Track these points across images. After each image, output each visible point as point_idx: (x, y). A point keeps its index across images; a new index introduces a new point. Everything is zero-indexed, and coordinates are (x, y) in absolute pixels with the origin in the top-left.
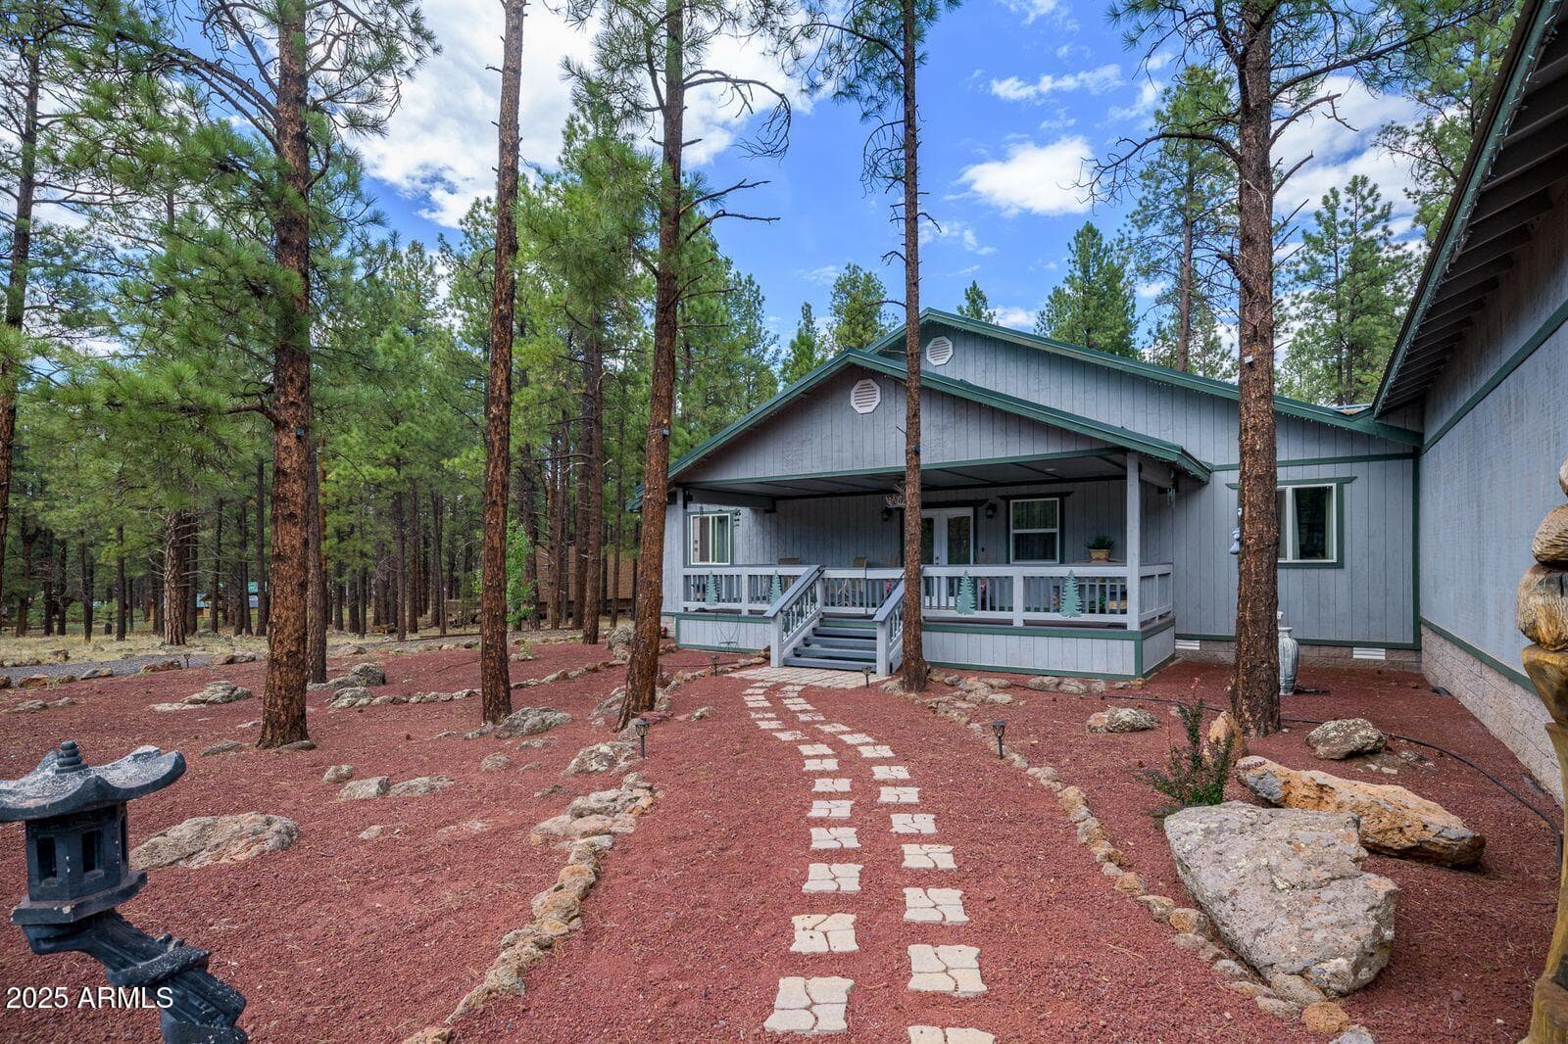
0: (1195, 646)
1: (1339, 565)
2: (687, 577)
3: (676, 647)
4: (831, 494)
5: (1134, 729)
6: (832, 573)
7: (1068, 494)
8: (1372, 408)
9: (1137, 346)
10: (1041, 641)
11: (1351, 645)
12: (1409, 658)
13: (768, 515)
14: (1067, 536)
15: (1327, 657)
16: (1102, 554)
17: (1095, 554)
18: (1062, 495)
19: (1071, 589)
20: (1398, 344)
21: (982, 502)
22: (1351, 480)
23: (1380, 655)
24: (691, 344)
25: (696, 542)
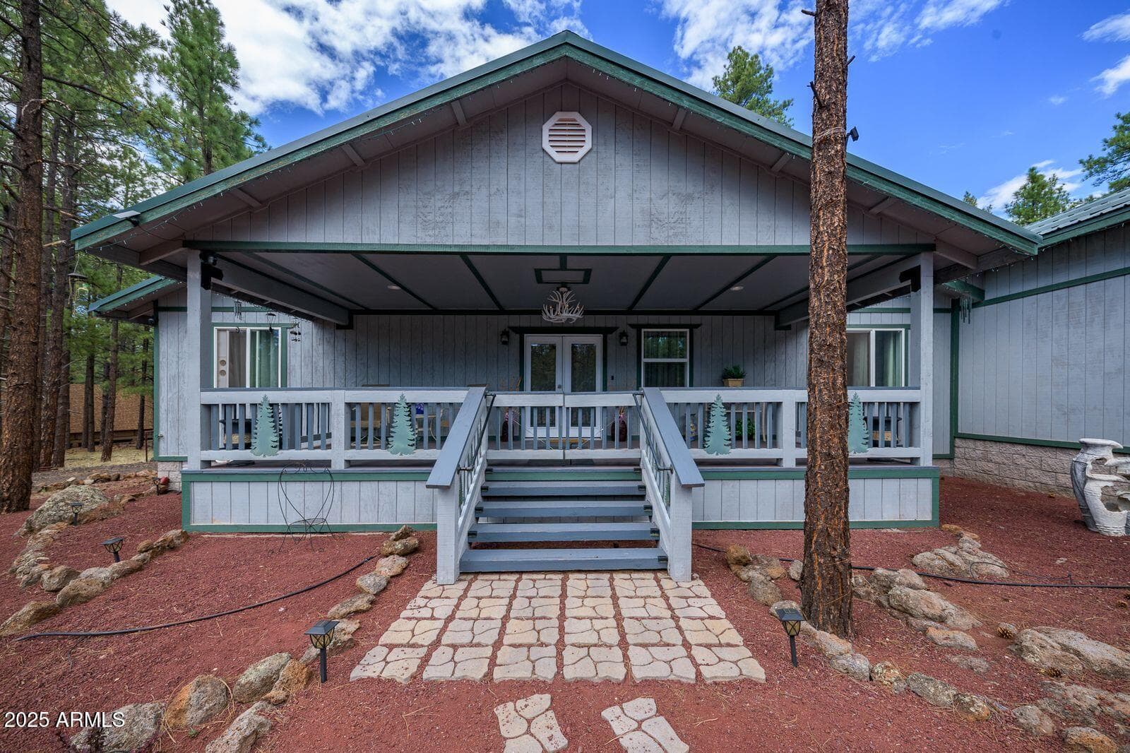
2: (208, 408)
3: (185, 536)
7: (697, 326)
13: (340, 333)
14: (695, 369)
18: (692, 327)
21: (612, 330)
24: (214, 153)
25: (223, 363)
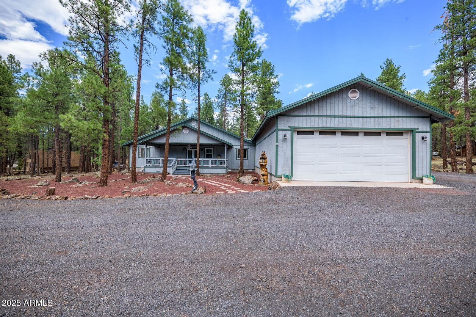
0: (231, 170)
1: (247, 159)
2: (147, 160)
3: (144, 173)
4: (176, 145)
5: (230, 177)
6: (179, 159)
8: (251, 140)
9: (214, 118)
10: (213, 169)
11: (248, 169)
12: (254, 171)
14: (214, 155)
15: (246, 171)
16: (219, 157)
17: (218, 157)
18: (213, 148)
19: (217, 162)
20: (255, 134)
21: (201, 148)
22: (249, 148)
23: (251, 170)
25: (140, 153)
